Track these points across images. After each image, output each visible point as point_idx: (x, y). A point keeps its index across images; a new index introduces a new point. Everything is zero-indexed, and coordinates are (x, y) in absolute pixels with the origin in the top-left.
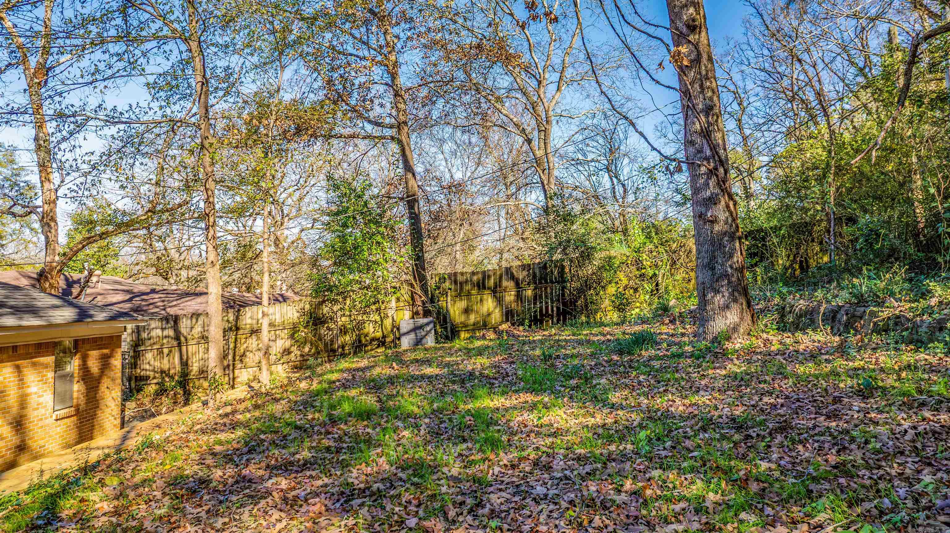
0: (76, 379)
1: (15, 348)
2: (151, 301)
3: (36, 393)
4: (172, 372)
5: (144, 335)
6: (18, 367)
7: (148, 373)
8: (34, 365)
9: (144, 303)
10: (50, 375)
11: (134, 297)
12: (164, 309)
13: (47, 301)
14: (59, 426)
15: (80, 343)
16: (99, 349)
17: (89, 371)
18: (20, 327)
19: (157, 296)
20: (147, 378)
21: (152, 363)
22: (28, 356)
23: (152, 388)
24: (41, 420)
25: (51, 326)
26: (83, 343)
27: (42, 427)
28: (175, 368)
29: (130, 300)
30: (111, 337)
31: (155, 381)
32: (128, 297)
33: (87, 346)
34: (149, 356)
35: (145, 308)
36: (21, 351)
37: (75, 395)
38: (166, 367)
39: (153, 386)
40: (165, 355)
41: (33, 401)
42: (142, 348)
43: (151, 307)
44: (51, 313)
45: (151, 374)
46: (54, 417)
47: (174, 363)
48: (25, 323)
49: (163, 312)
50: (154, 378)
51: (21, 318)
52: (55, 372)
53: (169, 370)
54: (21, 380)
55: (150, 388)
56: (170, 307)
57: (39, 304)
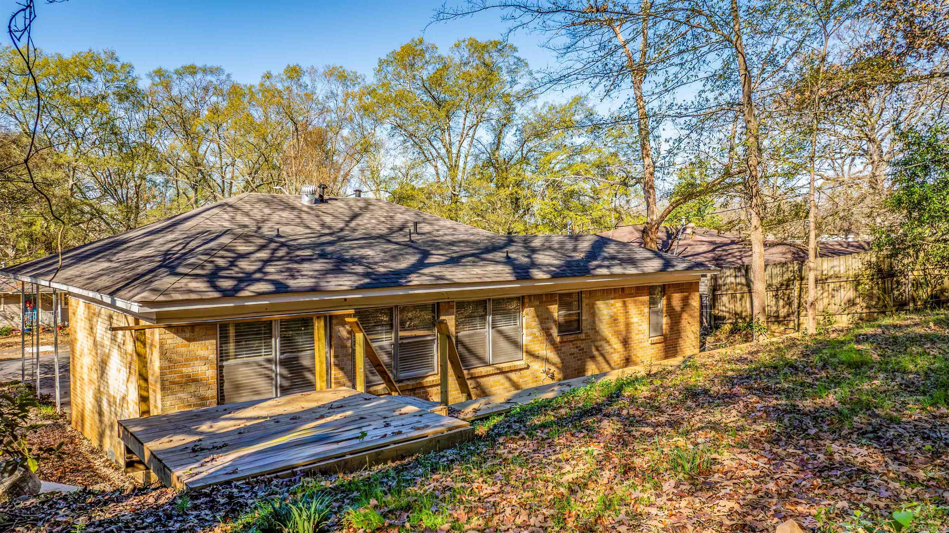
0: (664, 315)
1: (623, 289)
2: (730, 251)
3: (637, 323)
4: (744, 314)
5: (720, 282)
6: (624, 303)
7: (724, 314)
8: (635, 302)
9: (724, 253)
10: (646, 310)
11: (716, 248)
12: (740, 259)
13: (643, 254)
14: (653, 349)
15: (667, 287)
16: (682, 292)
17: (674, 309)
18: (624, 275)
19: (735, 246)
20: (724, 318)
21: (727, 305)
22: (631, 295)
23: (727, 327)
24: (641, 342)
25: (644, 274)
26: (669, 288)
27: (642, 348)
28: (746, 311)
29: (714, 250)
30: (691, 283)
31: (730, 321)
32: (712, 247)
33: (672, 289)
34: (725, 299)
35: (725, 258)
36: (627, 292)
37: (664, 327)
38: (739, 310)
39: (728, 325)
40: (738, 300)
41: (635, 328)
42: (719, 293)
43: (730, 256)
44: (646, 264)
45: (727, 315)
46: (650, 342)
47: (745, 307)
48: (627, 272)
49: (739, 261)
50: (729, 319)
51: (625, 268)
52: (650, 308)
53: (742, 312)
54: (627, 312)
55: (726, 327)
56: (746, 256)
57: (638, 256)
